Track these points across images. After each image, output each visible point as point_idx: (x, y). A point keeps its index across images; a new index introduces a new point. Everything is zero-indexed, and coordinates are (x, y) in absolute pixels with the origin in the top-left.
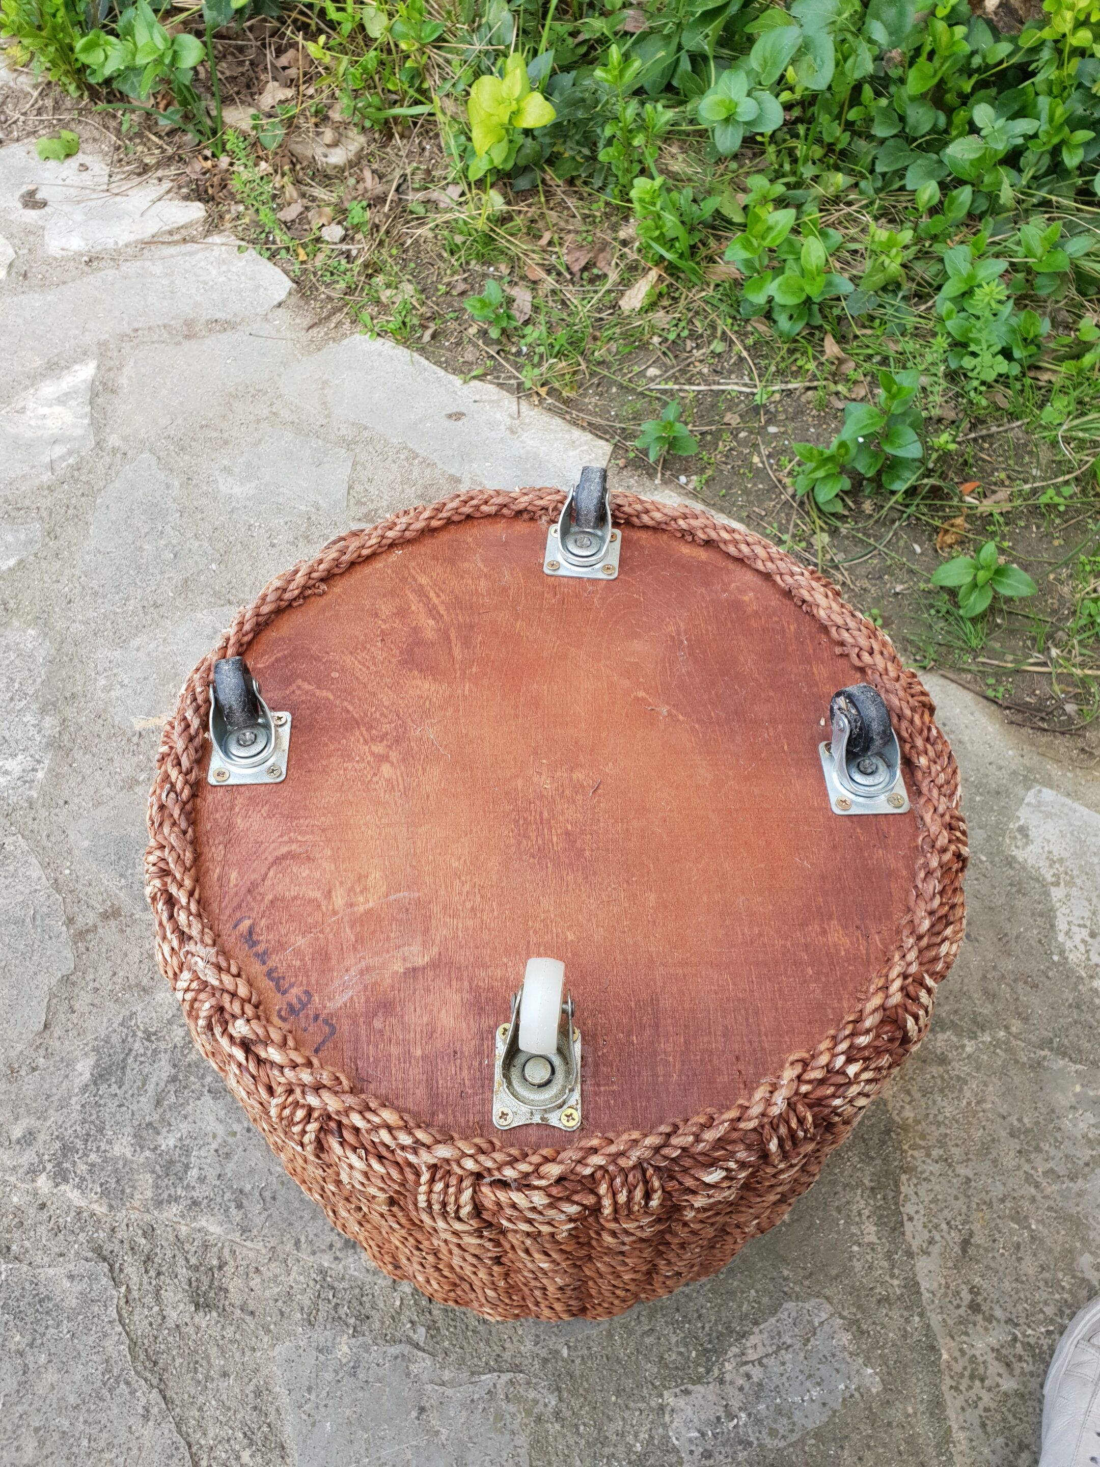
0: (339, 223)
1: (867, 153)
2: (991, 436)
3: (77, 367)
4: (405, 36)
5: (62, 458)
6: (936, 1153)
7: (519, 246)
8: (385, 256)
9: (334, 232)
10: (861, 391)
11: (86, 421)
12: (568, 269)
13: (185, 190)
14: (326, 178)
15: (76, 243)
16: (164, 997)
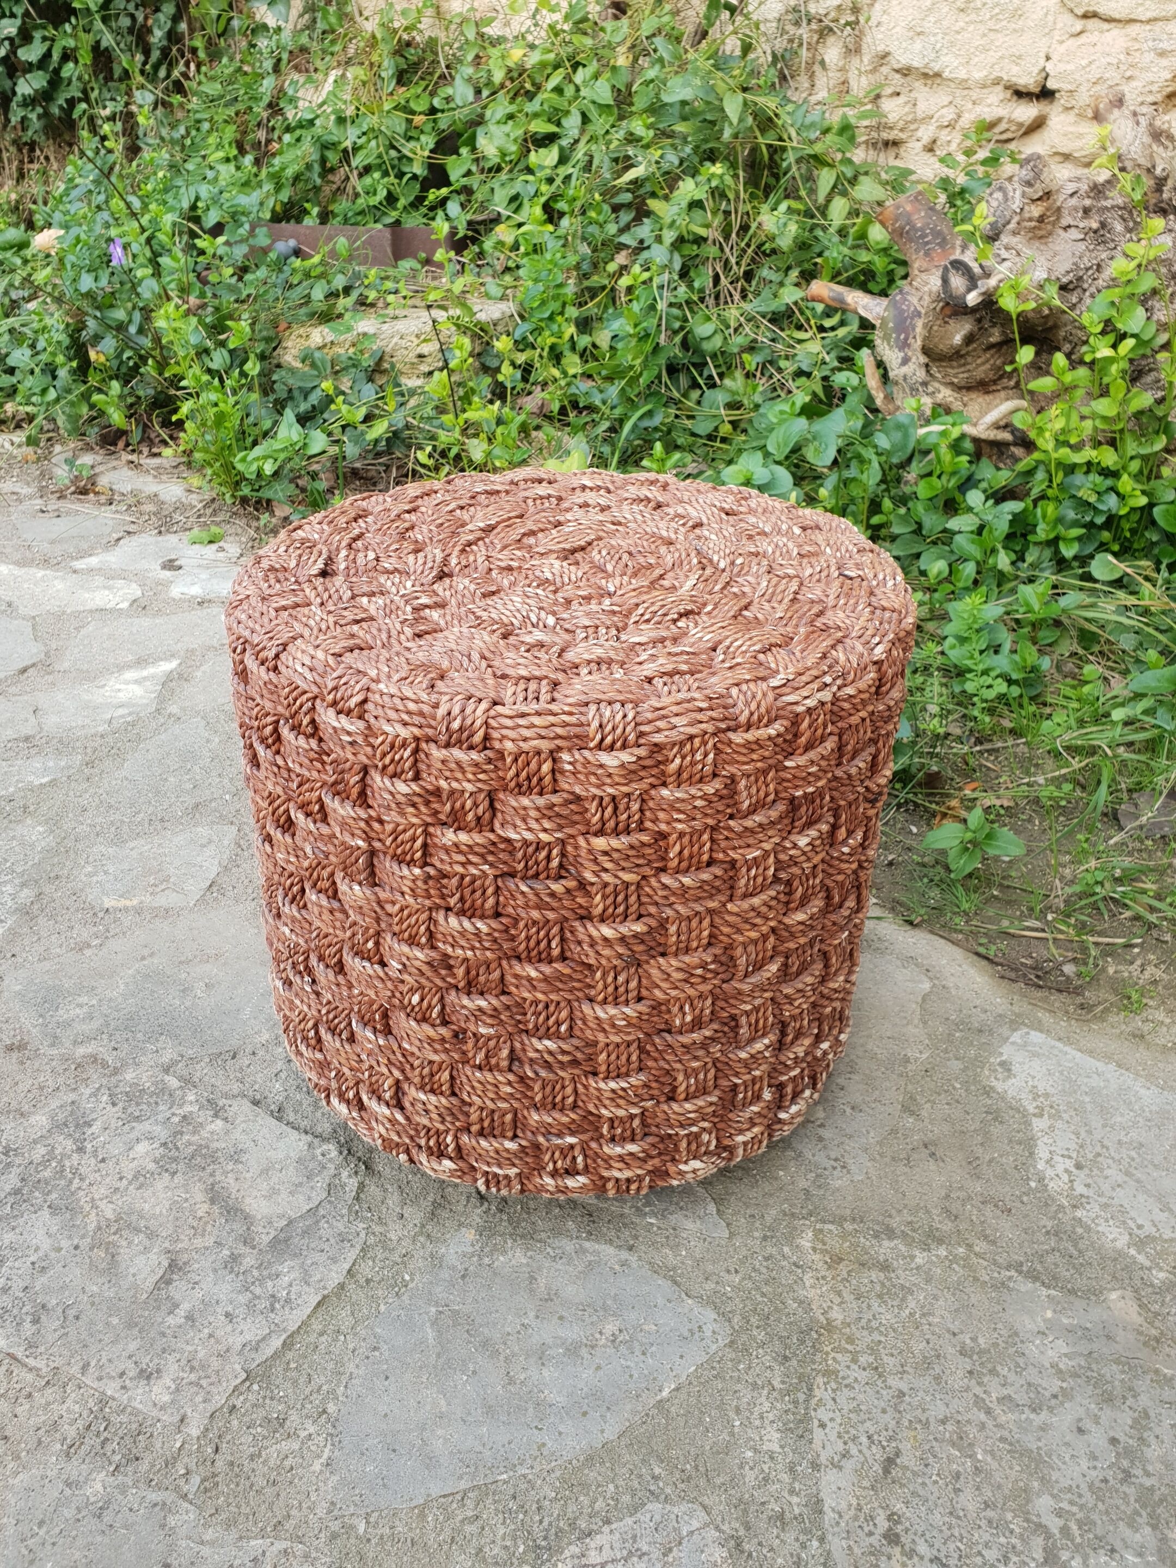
2: (996, 750)
3: (162, 663)
4: (500, 458)
5: (122, 716)
11: (154, 695)
15: (196, 590)
16: (40, 1120)
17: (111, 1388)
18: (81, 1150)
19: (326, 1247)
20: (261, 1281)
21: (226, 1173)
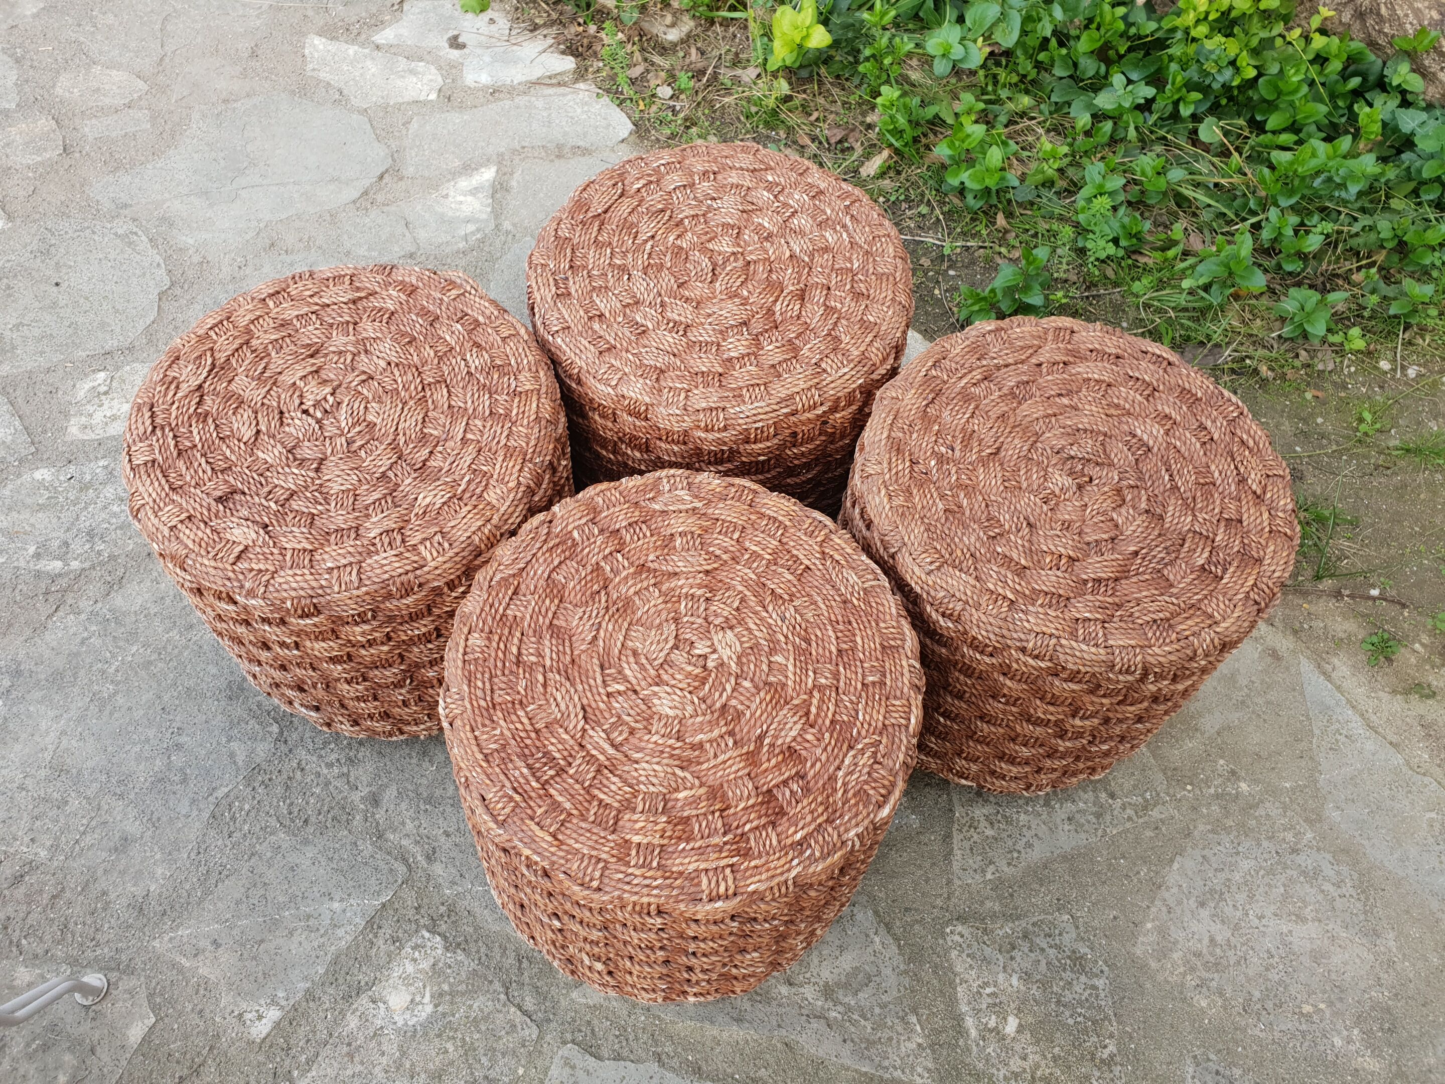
0: (669, 85)
1: (1050, 83)
2: (1099, 296)
3: (483, 170)
5: (473, 233)
7: (794, 119)
8: (700, 113)
9: (665, 92)
10: (1016, 254)
11: (489, 209)
12: (827, 140)
13: (562, 47)
14: (664, 50)
15: (485, 78)
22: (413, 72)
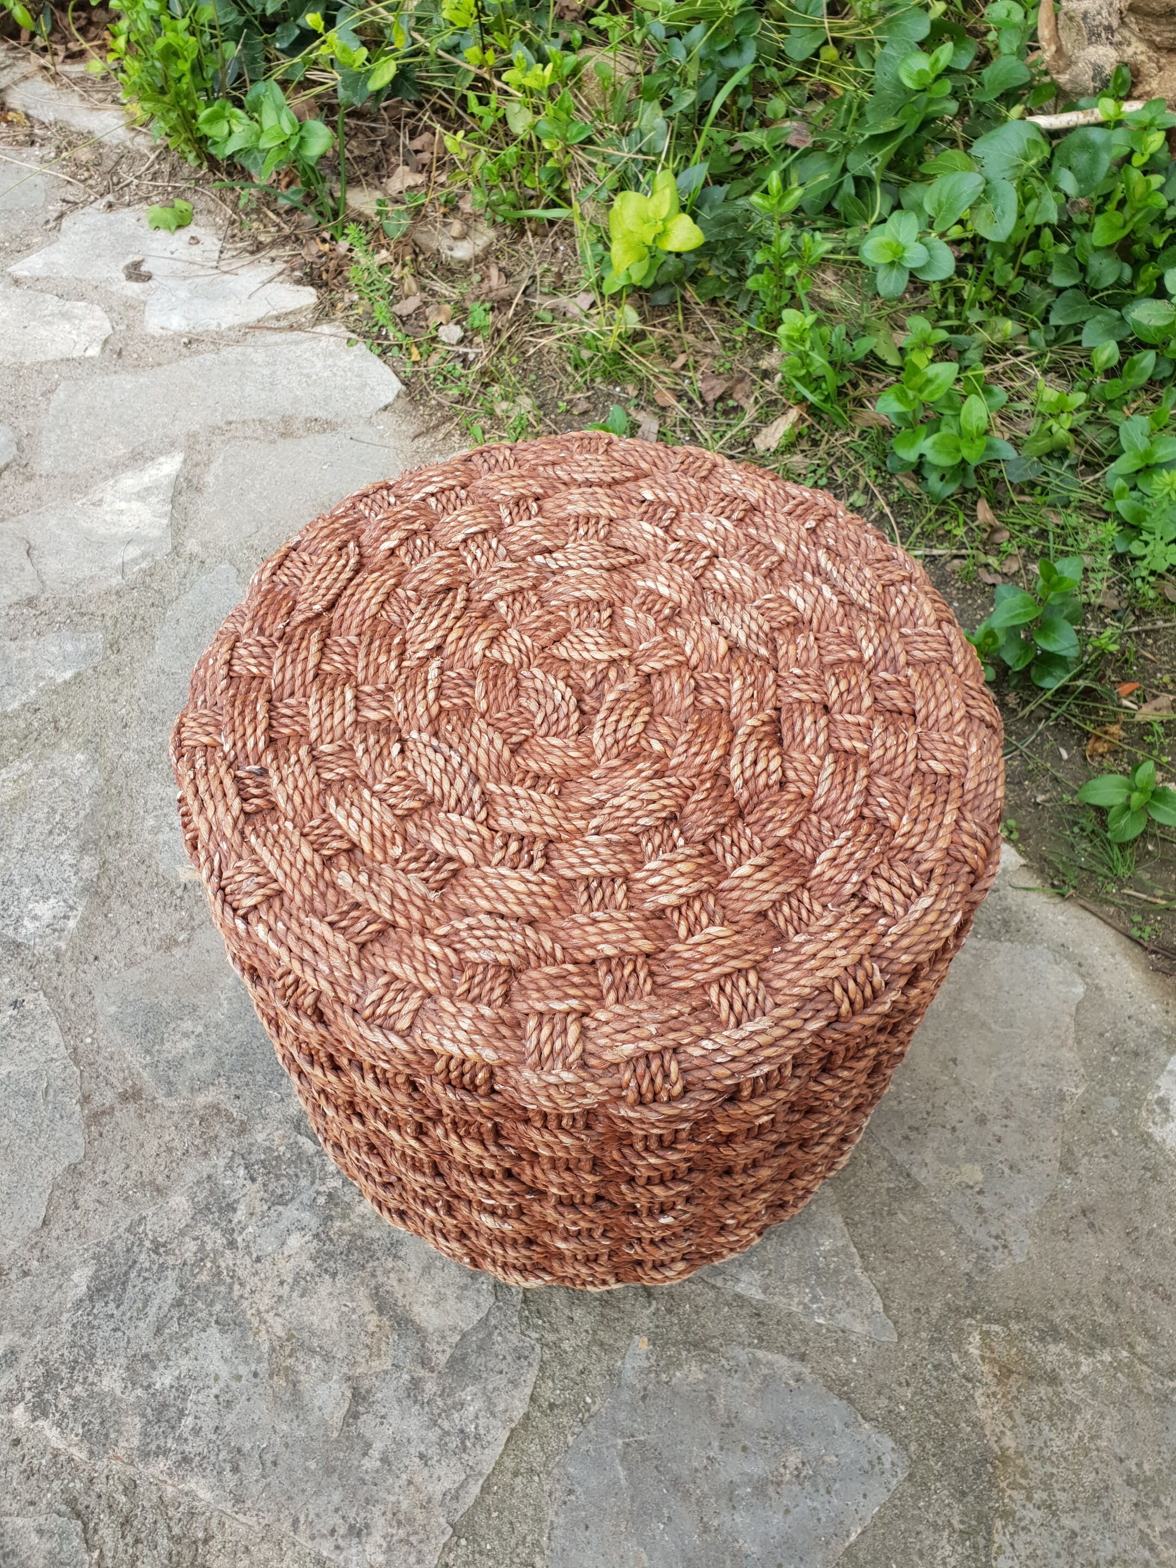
0: (458, 323)
1: (1041, 300)
2: (1156, 631)
3: (162, 459)
4: (550, 135)
5: (135, 561)
6: (1039, 1496)
7: (649, 367)
8: (504, 364)
9: (452, 333)
10: (1013, 566)
11: (165, 521)
12: (701, 396)
13: (298, 273)
14: (449, 272)
15: (177, 323)
16: (179, 1201)
17: (326, 1549)
18: (232, 1244)
19: (503, 1366)
20: (446, 1411)
21: (387, 1272)
22: (66, 316)
